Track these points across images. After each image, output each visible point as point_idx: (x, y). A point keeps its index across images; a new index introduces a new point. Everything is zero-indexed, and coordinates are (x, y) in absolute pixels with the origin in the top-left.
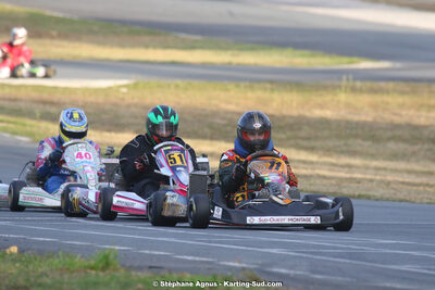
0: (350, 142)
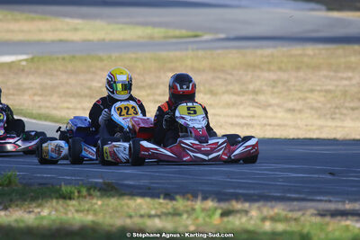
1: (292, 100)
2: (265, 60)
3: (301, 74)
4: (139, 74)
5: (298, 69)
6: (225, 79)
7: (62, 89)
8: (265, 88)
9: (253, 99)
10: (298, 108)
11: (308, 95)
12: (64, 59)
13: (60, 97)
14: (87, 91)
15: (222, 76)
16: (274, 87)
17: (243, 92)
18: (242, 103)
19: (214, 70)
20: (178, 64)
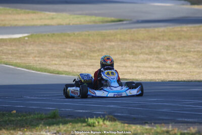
0: (124, 56)
1: (179, 57)
2: (160, 34)
3: (181, 42)
4: (91, 44)
5: (179, 39)
6: (140, 46)
7: (50, 53)
8: (163, 50)
9: (157, 57)
10: (183, 61)
11: (188, 54)
12: (48, 35)
13: (49, 57)
14: (64, 54)
15: (138, 43)
16: (167, 50)
17: (151, 53)
18: (151, 59)
19: (133, 40)
20: (113, 37)
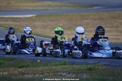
2: (117, 15)
4: (75, 21)
7: (49, 27)
8: (119, 25)
9: (116, 29)
15: (104, 21)
18: (112, 31)
19: (100, 19)
20: (88, 17)
